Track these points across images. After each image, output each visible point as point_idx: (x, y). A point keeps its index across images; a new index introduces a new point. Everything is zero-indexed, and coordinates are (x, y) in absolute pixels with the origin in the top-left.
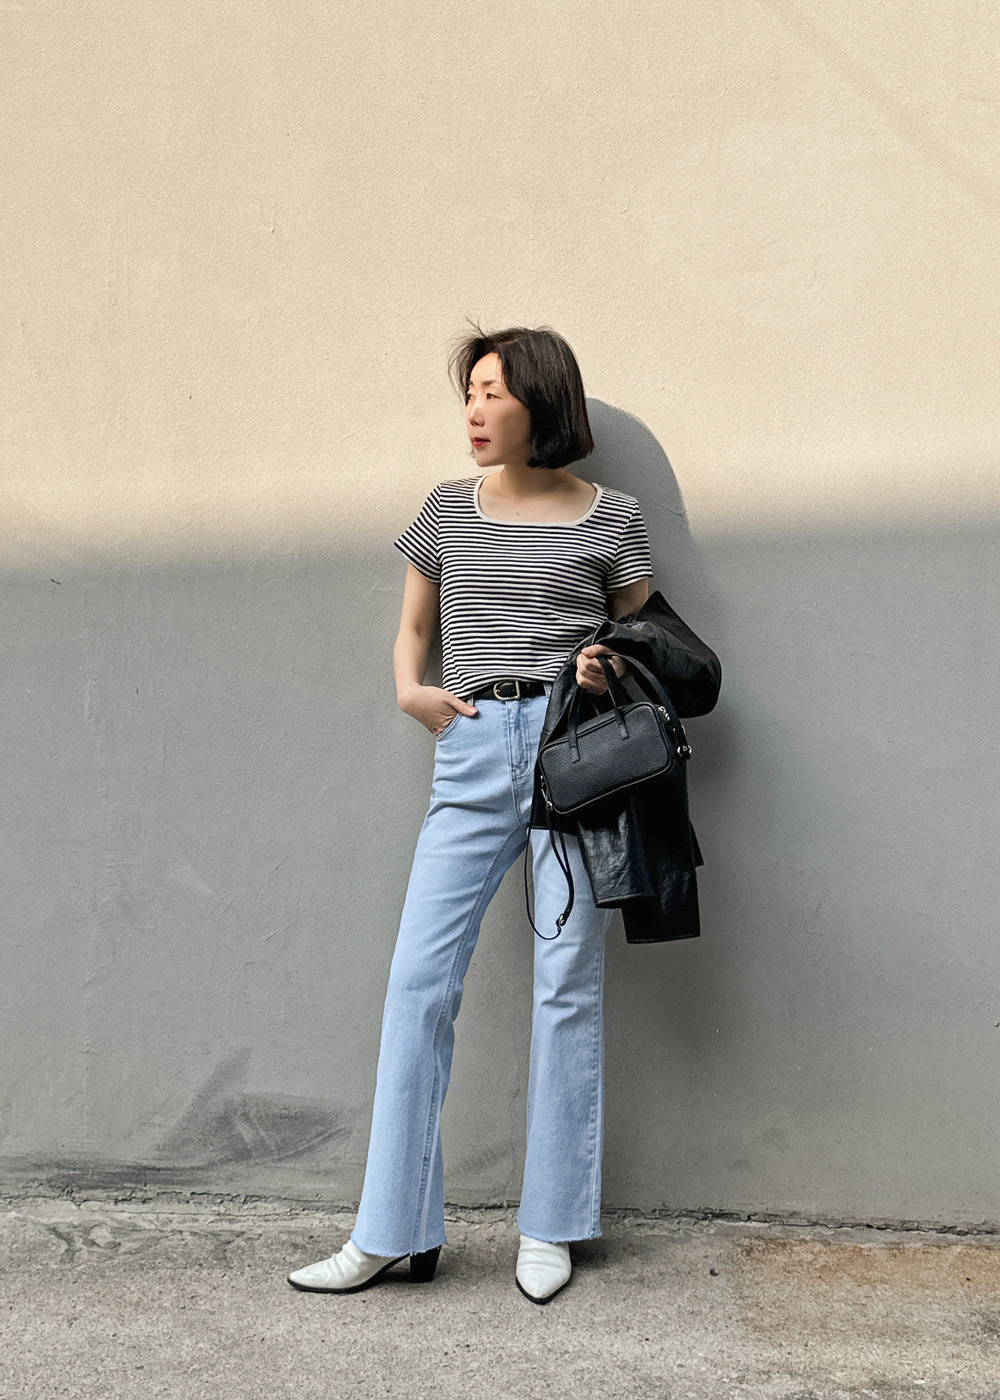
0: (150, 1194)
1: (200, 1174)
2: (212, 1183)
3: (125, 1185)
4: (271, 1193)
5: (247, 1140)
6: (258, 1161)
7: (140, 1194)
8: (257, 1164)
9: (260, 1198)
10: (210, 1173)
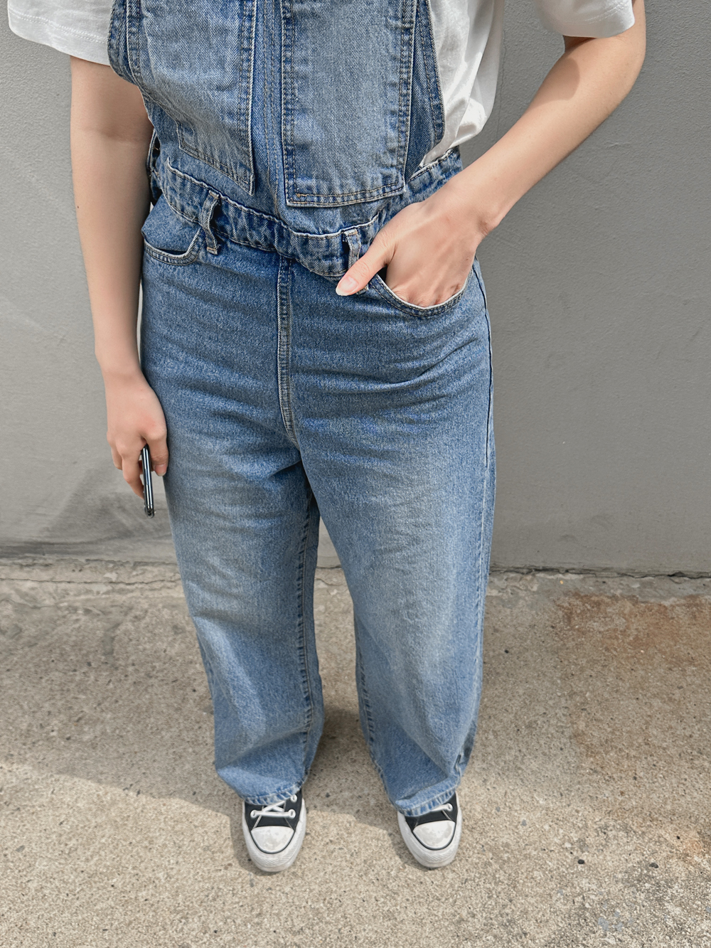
0: (50, 562)
1: (91, 547)
2: (102, 553)
3: (27, 555)
4: (157, 561)
5: (127, 525)
6: (140, 538)
7: (41, 561)
8: (139, 540)
9: (146, 564)
10: (100, 547)
